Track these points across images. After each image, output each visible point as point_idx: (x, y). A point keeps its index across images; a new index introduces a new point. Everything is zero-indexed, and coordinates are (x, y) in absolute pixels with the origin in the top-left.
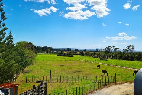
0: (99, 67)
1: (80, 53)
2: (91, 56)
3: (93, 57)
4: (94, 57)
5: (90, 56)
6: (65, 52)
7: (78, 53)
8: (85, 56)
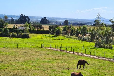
0: (82, 66)
1: (50, 28)
2: (77, 36)
3: (81, 38)
4: (84, 40)
5: (74, 37)
6: (10, 26)
7: (46, 28)
8: (61, 37)
